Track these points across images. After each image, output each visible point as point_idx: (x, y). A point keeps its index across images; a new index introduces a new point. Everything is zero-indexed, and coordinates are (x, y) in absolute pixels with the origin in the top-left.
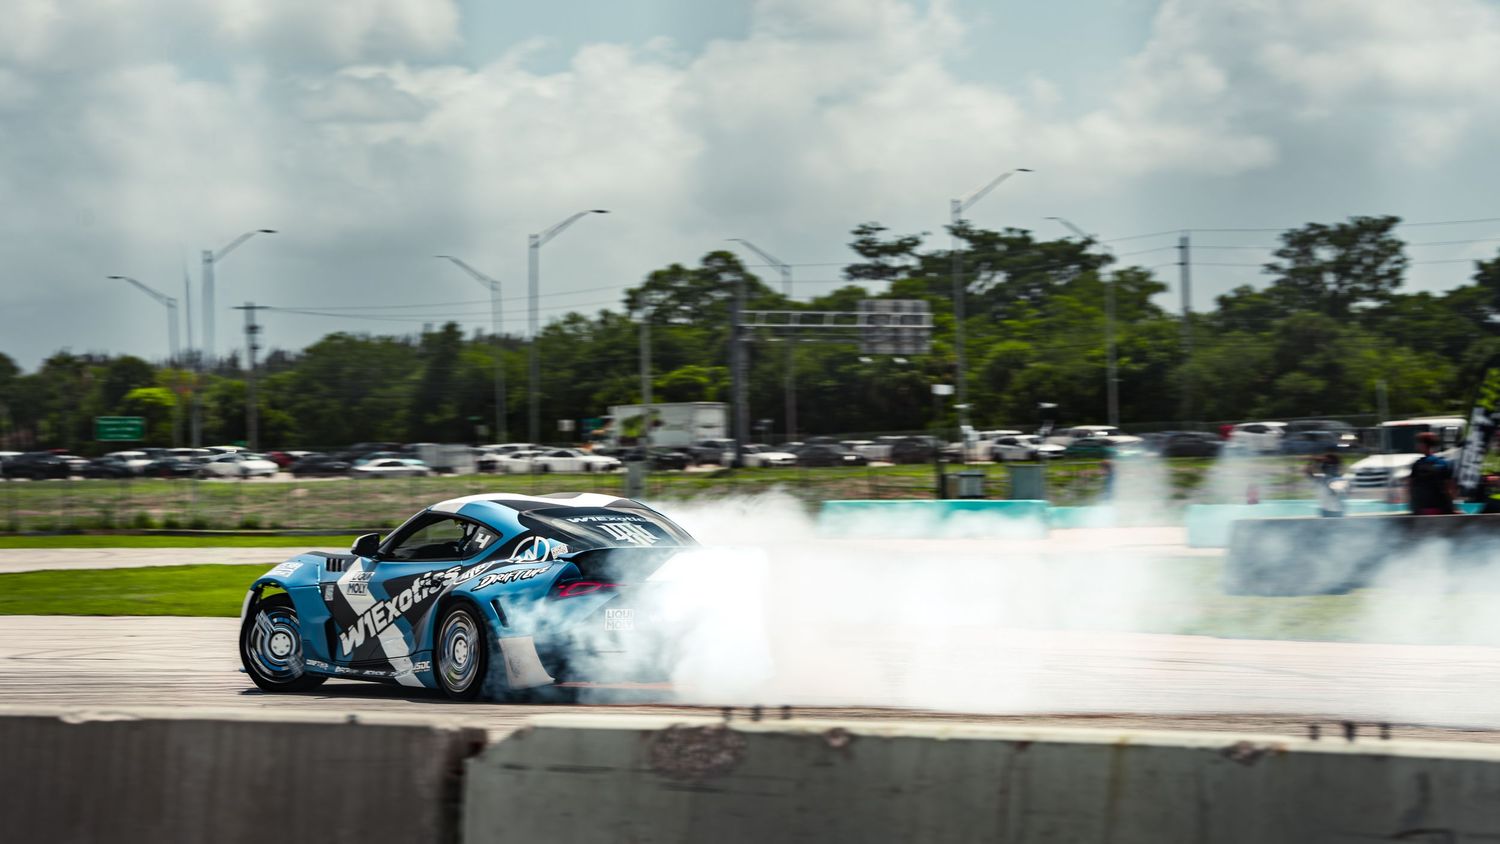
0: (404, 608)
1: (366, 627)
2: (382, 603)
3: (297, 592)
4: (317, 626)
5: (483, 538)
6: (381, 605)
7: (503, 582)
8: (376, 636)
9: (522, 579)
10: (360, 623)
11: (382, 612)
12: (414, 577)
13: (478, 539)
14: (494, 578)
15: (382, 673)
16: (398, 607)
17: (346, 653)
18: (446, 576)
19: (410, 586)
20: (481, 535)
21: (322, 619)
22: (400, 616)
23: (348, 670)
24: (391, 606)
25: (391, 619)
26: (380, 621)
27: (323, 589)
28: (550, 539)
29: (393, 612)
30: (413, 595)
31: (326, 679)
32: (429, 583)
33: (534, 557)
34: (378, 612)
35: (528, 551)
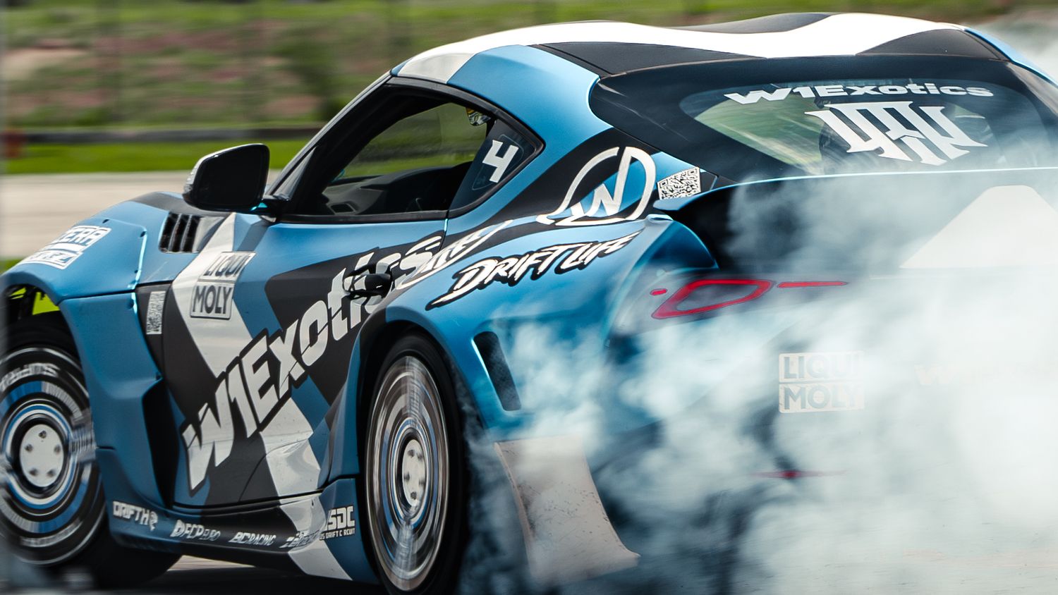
0: (312, 355)
1: (234, 406)
2: (264, 341)
3: (81, 309)
4: (125, 405)
5: (501, 153)
6: (261, 347)
7: (511, 281)
8: (256, 435)
9: (559, 271)
10: (221, 394)
11: (265, 365)
12: (332, 266)
13: (490, 159)
14: (490, 268)
15: (268, 539)
16: (297, 353)
17: (194, 485)
18: (404, 265)
19: (322, 293)
20: (497, 145)
21: (135, 389)
22: (303, 378)
23: (200, 531)
24: (281, 349)
25: (284, 388)
26: (263, 391)
27: (143, 301)
28: (662, 156)
29: (290, 369)
30: (330, 318)
31: (175, 558)
32: (361, 285)
33: (613, 207)
34: (256, 367)
35: (601, 191)
